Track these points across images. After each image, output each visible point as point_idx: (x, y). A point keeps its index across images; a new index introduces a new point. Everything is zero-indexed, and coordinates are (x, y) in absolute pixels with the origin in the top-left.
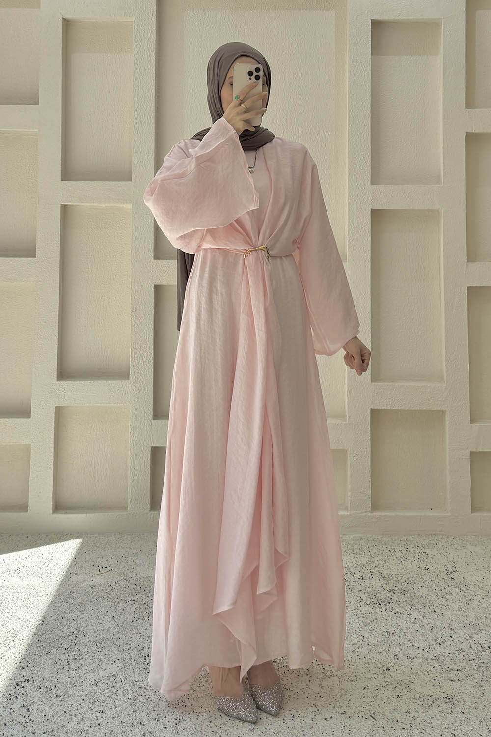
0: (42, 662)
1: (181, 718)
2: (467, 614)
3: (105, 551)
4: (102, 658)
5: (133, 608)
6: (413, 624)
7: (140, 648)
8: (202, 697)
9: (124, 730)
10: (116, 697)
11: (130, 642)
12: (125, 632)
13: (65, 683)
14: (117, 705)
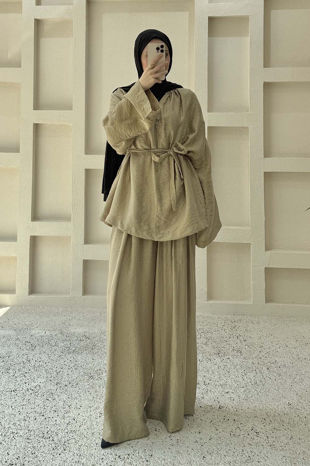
0: (3, 377)
1: (68, 410)
2: (247, 361)
3: (55, 317)
4: (36, 376)
5: (61, 349)
6: (214, 365)
7: (58, 371)
8: (83, 400)
9: (35, 415)
10: (37, 398)
11: (53, 368)
12: (53, 362)
13: (11, 388)
14: (36, 402)
